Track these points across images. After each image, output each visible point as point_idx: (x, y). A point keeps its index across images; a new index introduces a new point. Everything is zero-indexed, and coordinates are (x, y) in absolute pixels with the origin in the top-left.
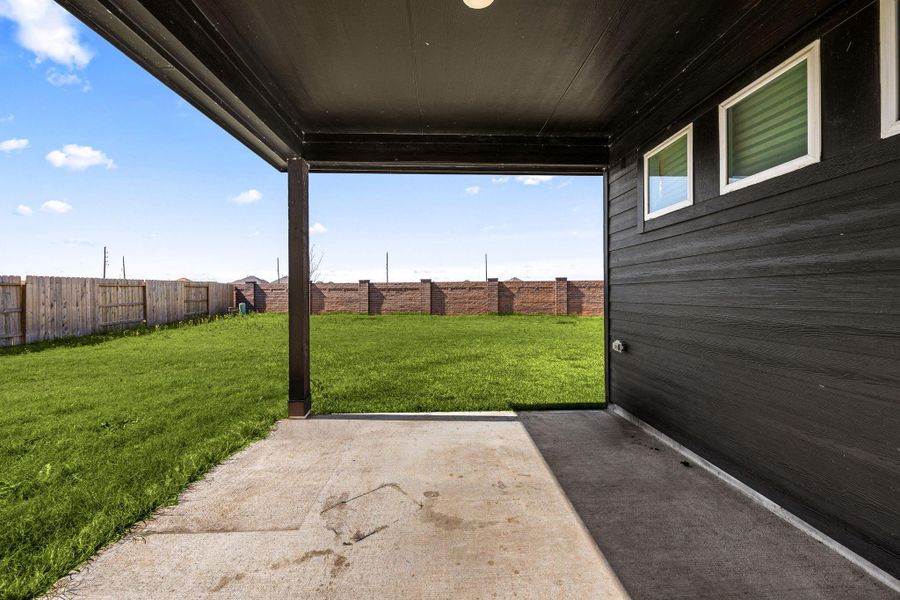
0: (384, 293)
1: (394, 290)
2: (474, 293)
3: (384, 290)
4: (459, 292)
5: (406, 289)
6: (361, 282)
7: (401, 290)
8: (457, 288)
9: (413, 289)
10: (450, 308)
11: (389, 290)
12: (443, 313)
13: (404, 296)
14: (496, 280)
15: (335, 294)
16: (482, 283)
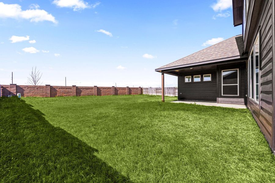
0: (82, 90)
1: (85, 89)
2: (109, 90)
3: (82, 89)
4: (105, 90)
5: (89, 89)
6: (73, 86)
7: (87, 89)
8: (104, 89)
9: (91, 89)
10: (102, 94)
11: (83, 89)
12: (100, 95)
13: (89, 90)
14: (114, 87)
15: (62, 90)
16: (111, 87)
